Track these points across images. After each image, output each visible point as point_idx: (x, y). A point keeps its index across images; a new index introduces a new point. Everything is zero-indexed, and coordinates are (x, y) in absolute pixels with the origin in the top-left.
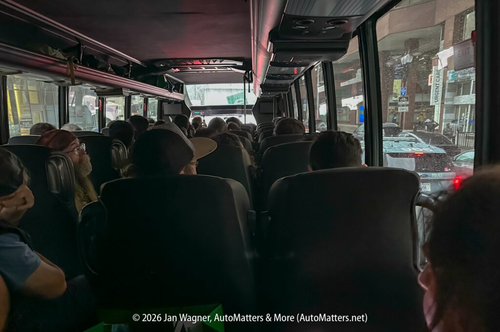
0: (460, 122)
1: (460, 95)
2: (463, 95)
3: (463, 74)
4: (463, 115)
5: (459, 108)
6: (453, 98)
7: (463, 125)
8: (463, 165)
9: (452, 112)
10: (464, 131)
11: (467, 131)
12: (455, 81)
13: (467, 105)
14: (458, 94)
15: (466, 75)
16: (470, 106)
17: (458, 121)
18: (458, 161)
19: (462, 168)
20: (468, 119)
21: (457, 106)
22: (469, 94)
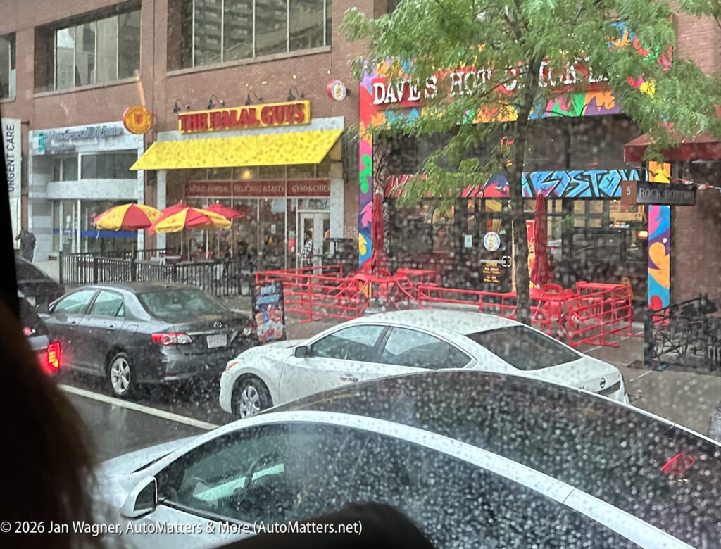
0: (64, 234)
1: (59, 180)
2: (64, 180)
3: (60, 141)
4: (68, 219)
5: (59, 205)
6: (46, 187)
7: (71, 240)
8: (70, 320)
9: (46, 213)
10: (73, 251)
11: (79, 251)
12: (46, 151)
13: (74, 201)
14: (56, 179)
15: (66, 143)
16: (79, 203)
17: (61, 232)
18: (58, 311)
19: (68, 326)
20: (79, 228)
21: (56, 202)
22: (76, 179)
